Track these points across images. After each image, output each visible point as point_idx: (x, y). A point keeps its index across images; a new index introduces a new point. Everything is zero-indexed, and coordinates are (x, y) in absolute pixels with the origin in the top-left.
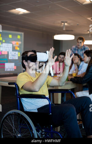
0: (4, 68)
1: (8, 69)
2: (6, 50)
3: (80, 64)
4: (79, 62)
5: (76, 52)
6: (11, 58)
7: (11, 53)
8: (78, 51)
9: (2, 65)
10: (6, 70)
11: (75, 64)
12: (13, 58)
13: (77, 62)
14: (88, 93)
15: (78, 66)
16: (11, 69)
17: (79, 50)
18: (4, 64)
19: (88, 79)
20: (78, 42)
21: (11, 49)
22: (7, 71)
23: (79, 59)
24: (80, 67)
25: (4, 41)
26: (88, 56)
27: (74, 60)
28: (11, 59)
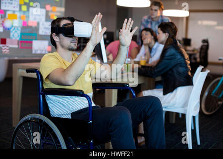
0: (31, 48)
1: (37, 50)
2: (35, 19)
3: (153, 46)
4: (153, 42)
5: (149, 26)
6: (42, 32)
7: (43, 24)
8: (151, 24)
9: (28, 43)
10: (34, 52)
11: (145, 45)
12: (47, 33)
13: (148, 42)
14: (162, 93)
15: (150, 49)
16: (43, 51)
17: (154, 24)
18: (31, 42)
19: (163, 69)
20: (152, 9)
21: (43, 18)
22: (35, 54)
23: (153, 37)
24: (153, 50)
25: (31, 4)
26: (164, 32)
27: (145, 39)
28: (43, 34)
